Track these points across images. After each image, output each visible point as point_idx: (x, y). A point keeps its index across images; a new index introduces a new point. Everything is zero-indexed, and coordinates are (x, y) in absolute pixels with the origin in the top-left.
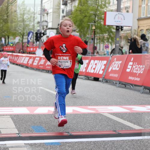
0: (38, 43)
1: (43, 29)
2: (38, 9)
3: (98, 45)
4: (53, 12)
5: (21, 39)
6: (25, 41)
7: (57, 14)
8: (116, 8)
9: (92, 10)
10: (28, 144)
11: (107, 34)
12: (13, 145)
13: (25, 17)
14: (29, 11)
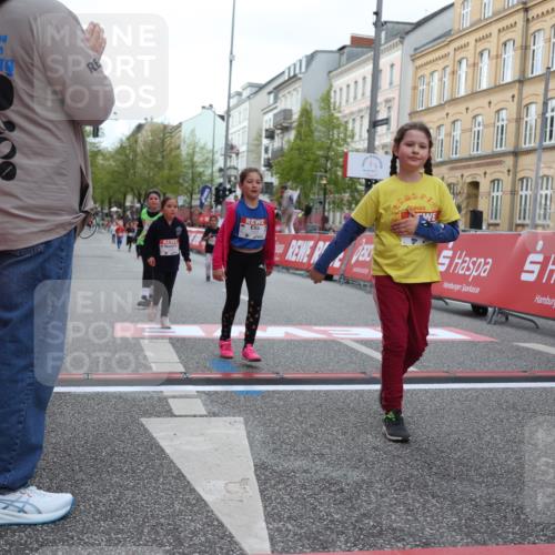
0: (219, 207)
1: (229, 182)
2: (220, 145)
3: (331, 214)
4: (248, 151)
5: (188, 200)
6: (196, 203)
7: (254, 156)
8: (366, 145)
9: (320, 148)
10: (204, 392)
11: (347, 195)
12: (176, 394)
13: (196, 159)
14: (202, 148)
